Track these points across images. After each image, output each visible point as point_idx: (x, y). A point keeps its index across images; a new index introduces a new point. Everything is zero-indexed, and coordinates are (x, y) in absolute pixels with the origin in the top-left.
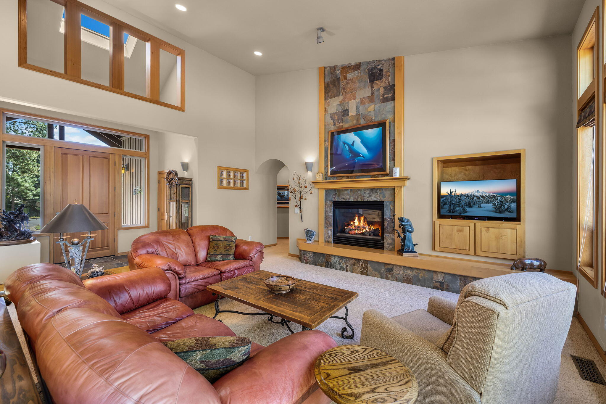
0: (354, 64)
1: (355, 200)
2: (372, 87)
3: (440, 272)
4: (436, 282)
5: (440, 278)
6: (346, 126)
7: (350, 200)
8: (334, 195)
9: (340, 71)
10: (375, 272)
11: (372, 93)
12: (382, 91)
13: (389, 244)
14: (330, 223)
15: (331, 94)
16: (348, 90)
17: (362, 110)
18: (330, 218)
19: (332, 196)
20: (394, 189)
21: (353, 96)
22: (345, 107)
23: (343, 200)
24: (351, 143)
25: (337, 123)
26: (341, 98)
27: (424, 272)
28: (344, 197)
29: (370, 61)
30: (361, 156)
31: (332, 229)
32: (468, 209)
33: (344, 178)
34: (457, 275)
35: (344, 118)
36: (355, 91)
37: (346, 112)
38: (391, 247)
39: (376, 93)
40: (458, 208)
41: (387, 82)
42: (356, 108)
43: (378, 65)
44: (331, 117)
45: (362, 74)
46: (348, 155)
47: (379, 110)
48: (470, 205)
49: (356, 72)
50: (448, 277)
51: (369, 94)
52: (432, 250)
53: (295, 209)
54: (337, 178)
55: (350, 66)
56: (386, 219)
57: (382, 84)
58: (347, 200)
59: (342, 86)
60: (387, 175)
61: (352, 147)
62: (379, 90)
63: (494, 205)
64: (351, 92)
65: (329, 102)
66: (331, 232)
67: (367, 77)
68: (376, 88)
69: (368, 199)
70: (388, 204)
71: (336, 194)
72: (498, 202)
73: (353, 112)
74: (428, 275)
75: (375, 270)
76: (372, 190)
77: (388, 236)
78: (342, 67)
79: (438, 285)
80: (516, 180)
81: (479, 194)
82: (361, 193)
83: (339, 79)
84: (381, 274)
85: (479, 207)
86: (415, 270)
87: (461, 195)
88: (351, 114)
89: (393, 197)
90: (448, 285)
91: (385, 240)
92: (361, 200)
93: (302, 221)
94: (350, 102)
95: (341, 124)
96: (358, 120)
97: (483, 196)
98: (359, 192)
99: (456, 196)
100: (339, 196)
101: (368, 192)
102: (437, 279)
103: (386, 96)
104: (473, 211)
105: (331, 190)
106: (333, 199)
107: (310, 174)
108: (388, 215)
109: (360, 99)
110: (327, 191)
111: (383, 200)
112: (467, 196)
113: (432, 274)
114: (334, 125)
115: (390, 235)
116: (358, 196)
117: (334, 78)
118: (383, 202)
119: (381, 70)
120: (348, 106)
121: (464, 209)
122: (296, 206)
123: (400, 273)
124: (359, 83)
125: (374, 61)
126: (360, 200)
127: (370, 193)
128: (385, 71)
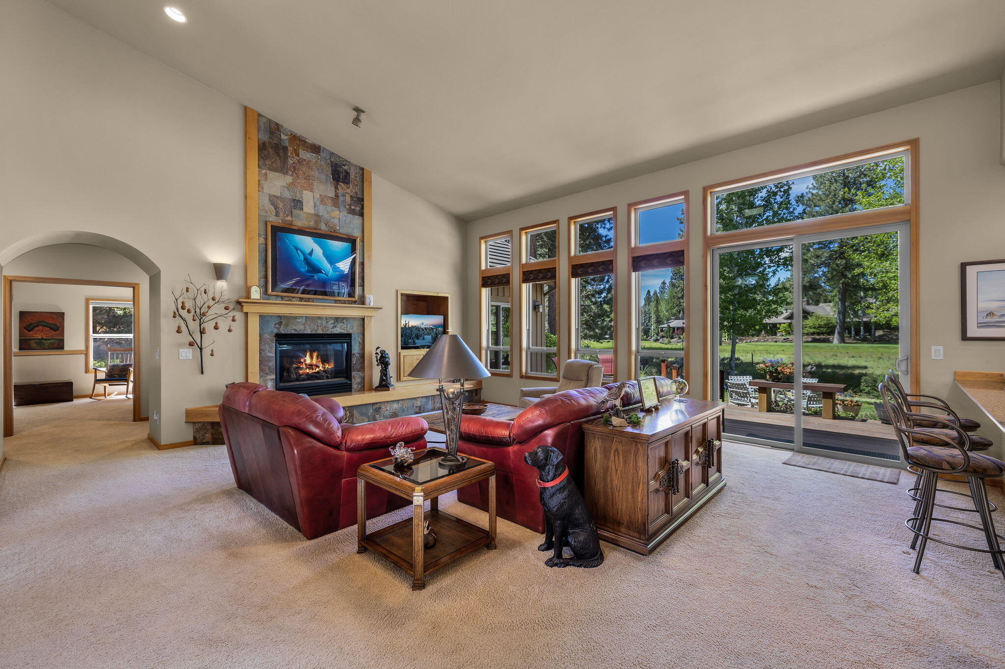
0: (310, 142)
1: (314, 332)
2: (336, 188)
3: (418, 398)
4: (416, 407)
5: (418, 403)
6: (299, 223)
7: (305, 332)
8: (277, 323)
9: (287, 137)
10: (362, 418)
11: (337, 196)
12: (348, 199)
13: (358, 384)
14: (269, 368)
15: (270, 163)
16: (301, 172)
17: (322, 210)
18: (270, 361)
19: (273, 326)
20: (363, 319)
21: (309, 186)
22: (296, 196)
23: (293, 332)
24: (308, 251)
25: (281, 214)
26: (289, 179)
27: (407, 402)
28: (294, 327)
29: (333, 153)
30: (323, 273)
31: (274, 377)
32: (417, 341)
33: (294, 299)
34: (429, 396)
35: (295, 212)
36: (312, 180)
37: (298, 204)
38: (360, 386)
39: (341, 199)
40: (410, 341)
41: (354, 191)
42: (313, 205)
43: (344, 166)
44: (270, 200)
45: (323, 163)
46: (304, 269)
47: (345, 221)
48: (418, 338)
49: (314, 155)
50: (424, 400)
51: (332, 194)
52: (397, 381)
53: (181, 350)
54: (282, 298)
55: (305, 142)
56: (354, 354)
57: (348, 191)
58: (301, 332)
59: (290, 162)
60: (355, 302)
61: (309, 257)
62: (344, 195)
63: (432, 336)
64: (306, 179)
65: (266, 174)
66: (272, 383)
67: (329, 171)
68: (340, 192)
69: (332, 330)
70: (357, 337)
71: (281, 322)
72: (434, 334)
73: (309, 207)
74: (410, 403)
75: (362, 414)
76: (337, 320)
77: (357, 374)
78: (292, 134)
79: (417, 410)
80: (443, 316)
81: (423, 327)
82: (322, 322)
83: (285, 149)
84: (368, 418)
85: (424, 339)
86: (401, 402)
87: (412, 326)
88: (306, 209)
89: (362, 328)
90: (424, 407)
91: (353, 380)
92: (322, 333)
93: (202, 373)
94: (305, 192)
95: (289, 218)
96: (316, 222)
97: (425, 329)
98: (319, 321)
99: (409, 328)
100: (287, 325)
101: (332, 322)
102: (417, 404)
103: (353, 207)
104: (419, 342)
105: (271, 317)
106: (275, 331)
107: (222, 284)
108: (356, 349)
109: (320, 195)
110: (262, 317)
111: (351, 332)
112: (416, 328)
113: (413, 401)
114: (277, 215)
115: (358, 373)
116: (318, 326)
117: (275, 141)
118: (351, 334)
119: (347, 173)
120: (302, 197)
121: (414, 342)
122: (191, 344)
123: (387, 410)
124: (319, 172)
125: (339, 157)
126: (320, 332)
127: (334, 323)
128: (352, 176)
